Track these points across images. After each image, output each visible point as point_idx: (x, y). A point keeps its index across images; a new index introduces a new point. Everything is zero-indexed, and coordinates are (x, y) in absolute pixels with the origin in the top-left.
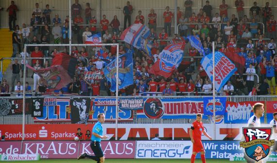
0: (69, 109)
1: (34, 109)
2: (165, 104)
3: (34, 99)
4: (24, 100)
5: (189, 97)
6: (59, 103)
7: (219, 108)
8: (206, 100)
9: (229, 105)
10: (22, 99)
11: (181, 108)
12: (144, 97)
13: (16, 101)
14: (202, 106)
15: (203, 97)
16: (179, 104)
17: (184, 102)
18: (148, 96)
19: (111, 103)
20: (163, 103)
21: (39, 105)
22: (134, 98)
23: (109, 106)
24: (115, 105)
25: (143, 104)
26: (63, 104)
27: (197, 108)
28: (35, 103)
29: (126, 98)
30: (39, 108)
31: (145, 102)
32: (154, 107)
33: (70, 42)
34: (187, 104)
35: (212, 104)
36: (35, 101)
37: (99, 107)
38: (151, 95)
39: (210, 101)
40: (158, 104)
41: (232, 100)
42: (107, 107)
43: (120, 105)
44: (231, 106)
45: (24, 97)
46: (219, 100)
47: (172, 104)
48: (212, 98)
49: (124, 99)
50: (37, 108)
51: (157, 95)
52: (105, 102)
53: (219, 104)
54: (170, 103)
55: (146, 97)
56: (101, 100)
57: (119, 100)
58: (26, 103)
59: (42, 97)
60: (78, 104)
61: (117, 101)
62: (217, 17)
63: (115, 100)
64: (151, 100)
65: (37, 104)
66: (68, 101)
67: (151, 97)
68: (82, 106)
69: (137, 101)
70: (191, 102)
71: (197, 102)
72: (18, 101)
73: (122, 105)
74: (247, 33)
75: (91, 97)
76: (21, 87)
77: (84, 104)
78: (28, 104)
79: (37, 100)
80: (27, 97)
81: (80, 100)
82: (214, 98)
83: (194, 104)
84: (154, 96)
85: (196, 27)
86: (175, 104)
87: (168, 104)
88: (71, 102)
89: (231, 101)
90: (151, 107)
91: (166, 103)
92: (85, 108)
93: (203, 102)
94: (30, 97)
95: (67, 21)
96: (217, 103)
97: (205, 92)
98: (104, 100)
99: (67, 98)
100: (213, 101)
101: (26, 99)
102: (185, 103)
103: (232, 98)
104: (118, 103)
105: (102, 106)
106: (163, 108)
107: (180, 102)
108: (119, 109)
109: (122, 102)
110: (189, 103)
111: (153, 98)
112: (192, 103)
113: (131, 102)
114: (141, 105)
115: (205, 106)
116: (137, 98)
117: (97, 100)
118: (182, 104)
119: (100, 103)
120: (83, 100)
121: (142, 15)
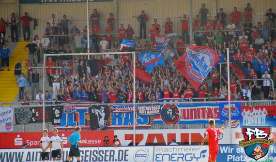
0: (88, 116)
1: (54, 117)
2: (181, 110)
3: (54, 107)
4: (44, 109)
5: (205, 102)
6: (78, 111)
7: (234, 112)
8: (222, 105)
9: (244, 110)
10: (42, 107)
11: (197, 114)
12: (160, 103)
13: (37, 109)
14: (218, 111)
15: (218, 102)
16: (195, 110)
17: (200, 107)
18: (165, 103)
19: (129, 109)
20: (179, 109)
21: (59, 112)
22: (151, 105)
23: (127, 113)
24: (133, 112)
25: (160, 110)
26: (82, 112)
27: (213, 113)
28: (54, 111)
29: (144, 105)
30: (58, 116)
31: (162, 108)
32: (171, 113)
34: (203, 109)
35: (227, 109)
36: (55, 109)
37: (117, 114)
38: (168, 101)
39: (226, 106)
40: (175, 110)
41: (247, 104)
42: (125, 114)
43: (138, 111)
44: (246, 111)
45: (43, 105)
46: (234, 105)
47: (188, 110)
48: (228, 104)
49: (141, 105)
50: (56, 116)
51: (174, 101)
52: (123, 109)
53: (234, 109)
54: (186, 108)
55: (163, 103)
56: (119, 107)
57: (137, 107)
58: (46, 111)
59: (62, 105)
60: (97, 111)
61: (134, 108)
62: (231, 24)
63: (133, 106)
64: (168, 106)
65: (57, 112)
66: (87, 108)
67: (168, 103)
68: (100, 113)
69: (154, 107)
70: (206, 107)
71: (213, 108)
72: (39, 109)
73: (140, 111)
74: (260, 39)
75: (109, 104)
77: (103, 111)
78: (48, 112)
79: (57, 108)
80: (47, 105)
81: (99, 108)
82: (229, 103)
83: (210, 110)
84: (171, 103)
85: (210, 34)
86: (191, 110)
87: (184, 110)
88: (90, 109)
89: (246, 106)
90: (168, 113)
91: (182, 108)
92: (103, 115)
93: (218, 107)
94: (50, 105)
95: (85, 31)
96: (232, 108)
98: (122, 107)
99: (86, 105)
100: (229, 106)
101: (46, 107)
102: (201, 109)
103: (247, 103)
104: (136, 110)
105: (120, 113)
106: (179, 114)
107: (197, 108)
108: (137, 116)
109: (140, 108)
110: (205, 108)
111: (169, 104)
112: (208, 108)
113: (148, 108)
114: (158, 111)
115: (221, 111)
116: (154, 105)
117: (115, 107)
118: (198, 109)
119: (118, 110)
120: (102, 107)
121: (158, 23)
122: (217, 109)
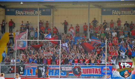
0: (37, 71)
2: (83, 69)
3: (20, 66)
4: (15, 67)
5: (94, 66)
6: (32, 68)
7: (108, 71)
8: (102, 67)
9: (113, 70)
10: (15, 66)
11: (90, 71)
12: (72, 65)
13: (12, 67)
14: (100, 70)
15: (101, 66)
16: (89, 69)
17: (92, 68)
18: (75, 65)
19: (57, 68)
20: (82, 68)
21: (23, 68)
22: (68, 66)
24: (59, 69)
25: (72, 69)
26: (34, 68)
27: (98, 71)
28: (20, 68)
29: (64, 66)
30: (22, 70)
31: (73, 68)
32: (78, 70)
33: (38, 39)
34: (93, 69)
35: (105, 69)
36: (21, 67)
37: (51, 70)
38: (76, 64)
39: (104, 68)
40: (79, 69)
41: (115, 67)
42: (55, 70)
43: (61, 69)
44: (114, 70)
45: (15, 65)
46: (108, 67)
47: (86, 69)
48: (105, 67)
49: (63, 66)
50: (21, 70)
51: (79, 65)
52: (54, 68)
53: (109, 69)
54: (85, 68)
55: (73, 65)
56: (52, 67)
57: (61, 67)
58: (16, 68)
59: (24, 65)
60: (41, 69)
61: (60, 67)
62: (108, 28)
63: (59, 67)
64: (76, 67)
65: (22, 68)
66: (37, 67)
67: (76, 65)
68: (43, 69)
69: (69, 67)
70: (95, 68)
71: (98, 68)
72: (13, 67)
73: (62, 69)
74: (122, 36)
75: (47, 65)
76: (14, 60)
77: (44, 68)
78: (17, 68)
79: (22, 66)
80: (17, 65)
81: (42, 67)
82: (106, 66)
84: (78, 65)
85: (98, 32)
86: (88, 69)
87: (84, 69)
88: (38, 67)
89: (114, 68)
90: (76, 70)
91: (83, 68)
92: (44, 70)
93: (101, 68)
94: (18, 65)
95: (37, 29)
96: (107, 69)
97: (102, 64)
98: (53, 67)
99: (36, 66)
100: (106, 68)
101: (16, 66)
102: (92, 69)
103: (115, 66)
104: (60, 68)
105: (53, 70)
106: (82, 71)
107: (90, 68)
108: (61, 71)
109: (62, 67)
110: (94, 69)
111: (77, 66)
112: (96, 69)
113: (66, 68)
114: (71, 69)
115: (102, 70)
116: (69, 66)
117: (50, 67)
118: (91, 69)
119: (52, 68)
120: (44, 67)
121: (72, 26)
122: (100, 69)
